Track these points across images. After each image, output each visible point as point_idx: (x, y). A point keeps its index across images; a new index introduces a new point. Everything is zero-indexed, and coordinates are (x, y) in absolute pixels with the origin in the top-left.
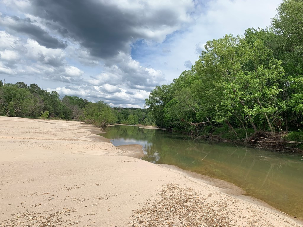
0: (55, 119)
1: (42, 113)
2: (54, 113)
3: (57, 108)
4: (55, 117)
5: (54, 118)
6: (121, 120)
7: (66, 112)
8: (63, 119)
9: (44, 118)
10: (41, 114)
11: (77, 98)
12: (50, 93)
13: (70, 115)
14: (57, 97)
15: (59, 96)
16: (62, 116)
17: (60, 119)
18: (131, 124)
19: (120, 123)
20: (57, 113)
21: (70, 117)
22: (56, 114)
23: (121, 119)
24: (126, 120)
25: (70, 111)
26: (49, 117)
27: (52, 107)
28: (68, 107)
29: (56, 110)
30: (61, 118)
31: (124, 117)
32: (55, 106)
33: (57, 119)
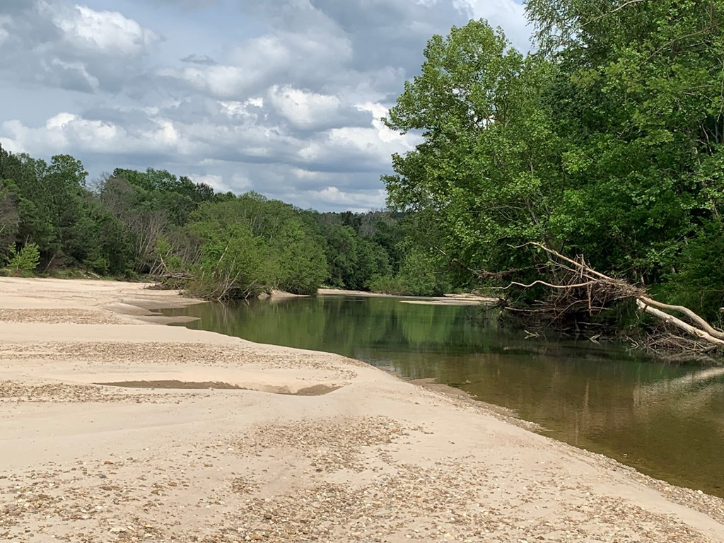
0: (70, 276)
1: (13, 251)
2: (63, 249)
3: (72, 229)
4: (69, 266)
5: (64, 269)
6: (370, 272)
7: (112, 245)
8: (101, 273)
9: (21, 272)
10: (12, 256)
11: (165, 180)
12: (45, 165)
13: (132, 256)
14: (75, 179)
15: (86, 173)
16: (98, 262)
17: (89, 275)
18: (417, 289)
19: (367, 290)
20: (77, 248)
21: (131, 264)
22: (72, 255)
23: (373, 266)
24: (396, 269)
25: (133, 238)
26: (43, 268)
27: (51, 228)
28: (122, 223)
29: (71, 237)
30: (96, 270)
31: (386, 260)
32: (69, 222)
33: (78, 277)
